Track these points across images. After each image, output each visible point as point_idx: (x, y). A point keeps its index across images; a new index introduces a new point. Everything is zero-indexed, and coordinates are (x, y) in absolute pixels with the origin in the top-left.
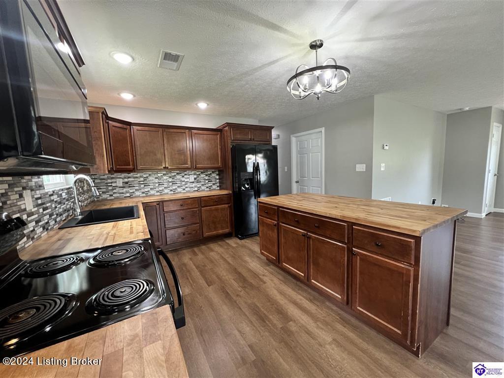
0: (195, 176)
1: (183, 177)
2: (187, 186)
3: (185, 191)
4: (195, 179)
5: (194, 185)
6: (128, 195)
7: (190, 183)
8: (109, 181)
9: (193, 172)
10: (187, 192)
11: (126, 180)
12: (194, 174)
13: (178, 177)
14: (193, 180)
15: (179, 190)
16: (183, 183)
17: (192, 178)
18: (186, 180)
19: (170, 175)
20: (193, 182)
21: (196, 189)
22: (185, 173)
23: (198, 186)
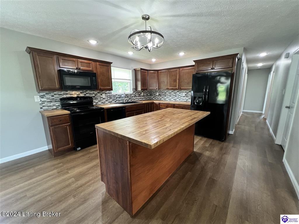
0: (186, 93)
1: (180, 93)
2: (181, 98)
3: (180, 101)
4: (186, 95)
5: (184, 98)
6: (159, 99)
7: (183, 97)
8: (155, 93)
9: (185, 91)
10: (181, 101)
11: (159, 93)
12: (186, 92)
13: (178, 93)
14: (184, 95)
15: (178, 100)
16: (180, 96)
17: (184, 94)
18: (181, 95)
19: (174, 92)
20: (184, 97)
21: (185, 100)
22: (181, 91)
23: (187, 99)
